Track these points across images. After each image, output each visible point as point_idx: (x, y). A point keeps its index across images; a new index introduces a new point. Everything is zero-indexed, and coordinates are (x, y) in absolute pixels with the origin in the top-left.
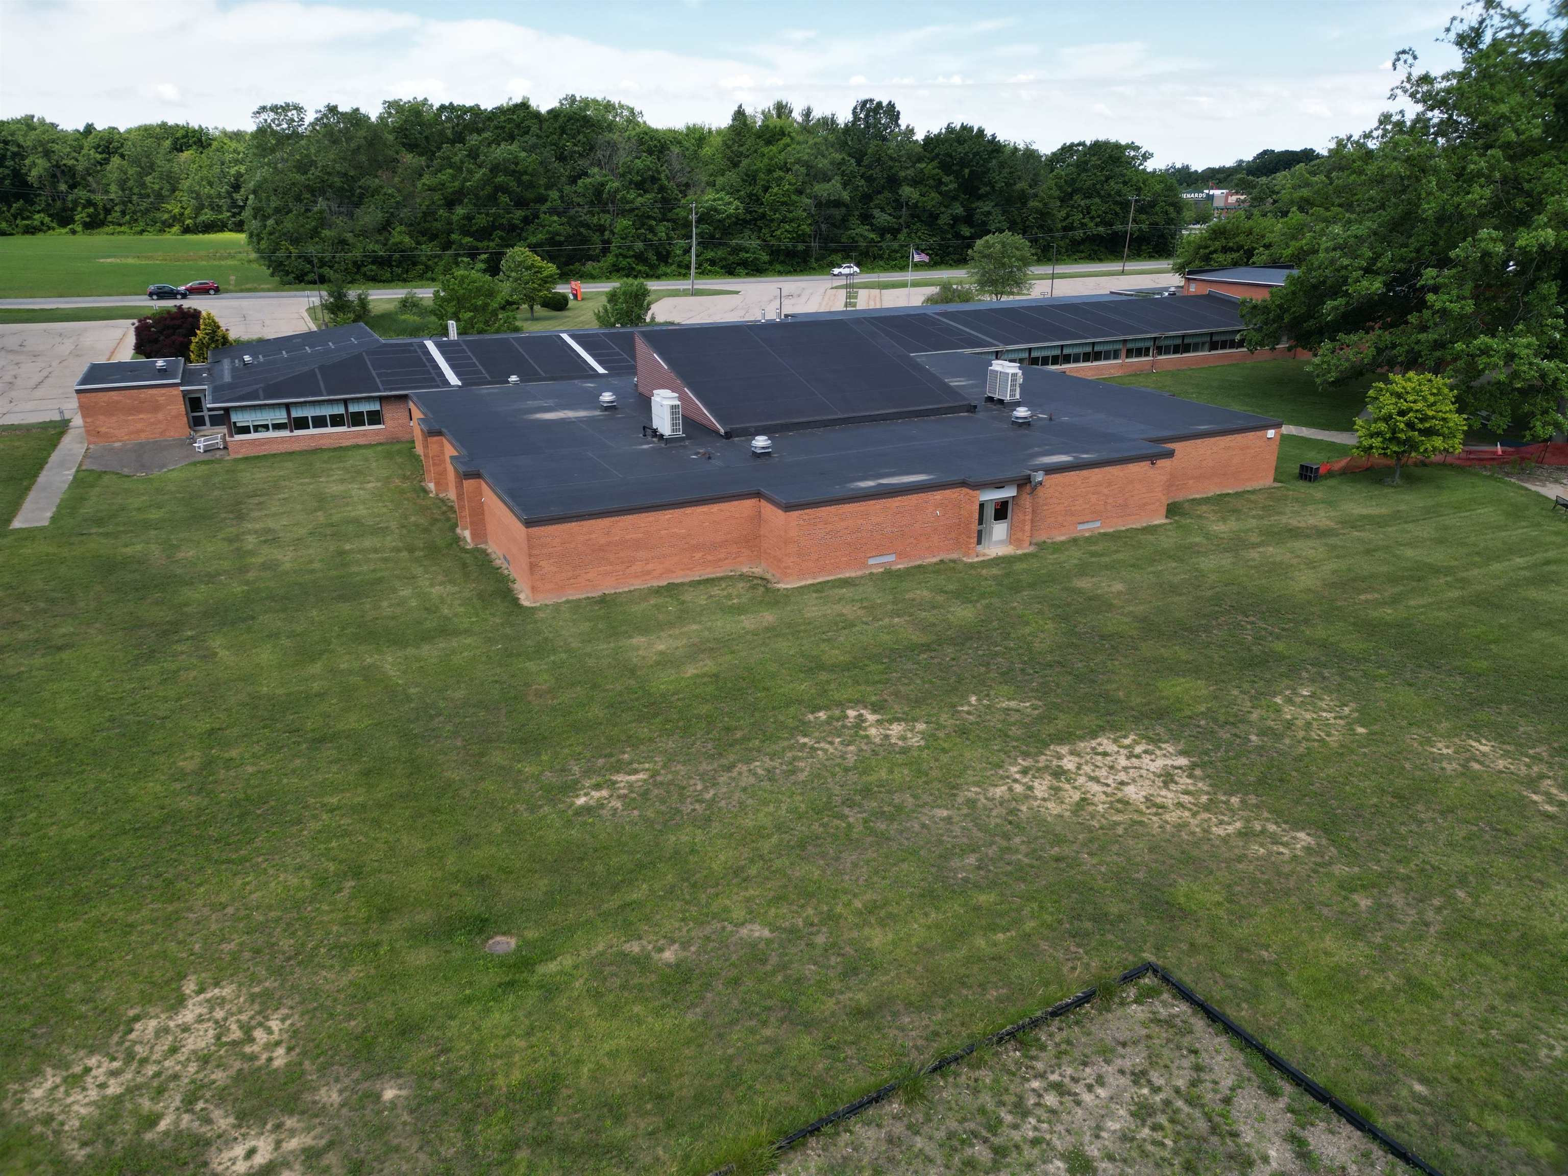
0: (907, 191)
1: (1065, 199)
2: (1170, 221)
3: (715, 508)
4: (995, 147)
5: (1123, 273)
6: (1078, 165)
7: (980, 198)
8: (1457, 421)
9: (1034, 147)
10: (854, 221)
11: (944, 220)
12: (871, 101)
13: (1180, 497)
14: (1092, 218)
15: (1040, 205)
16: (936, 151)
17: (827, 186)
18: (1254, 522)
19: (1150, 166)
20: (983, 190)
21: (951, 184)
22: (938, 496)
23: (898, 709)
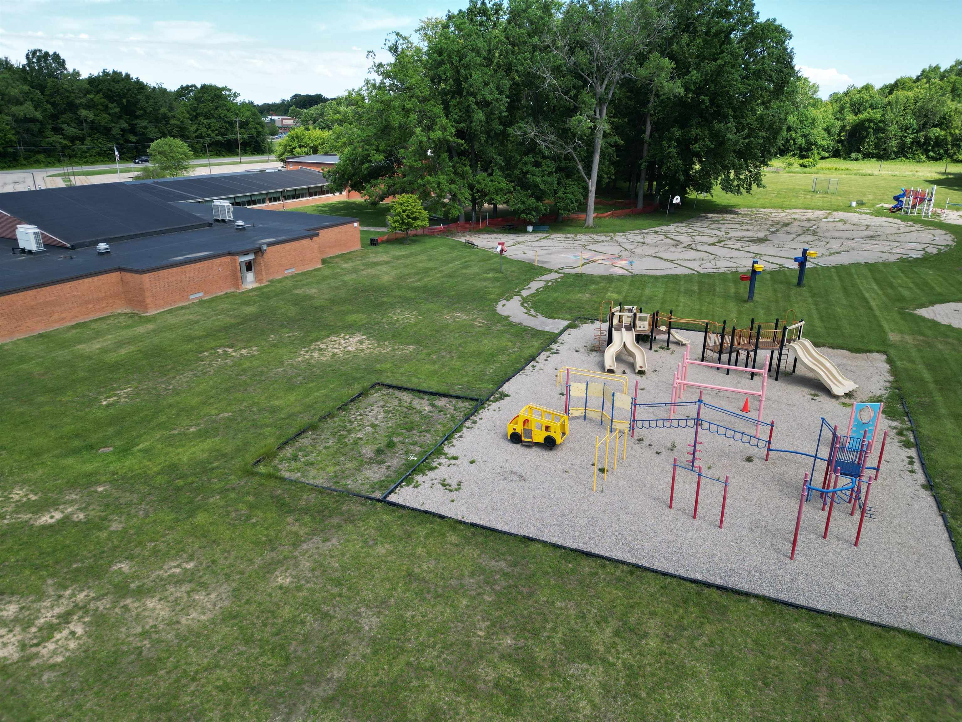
0: (84, 113)
1: (194, 118)
2: (259, 133)
3: (96, 279)
4: (140, 86)
5: (241, 163)
6: (196, 98)
7: (137, 117)
8: (425, 213)
9: (164, 86)
10: (48, 132)
11: (116, 131)
12: (40, 51)
13: (325, 256)
14: (213, 131)
15: (179, 123)
16: (100, 87)
17: (22, 108)
18: (359, 262)
19: (239, 100)
20: (139, 113)
21: (115, 109)
22: (218, 261)
23: (241, 345)
